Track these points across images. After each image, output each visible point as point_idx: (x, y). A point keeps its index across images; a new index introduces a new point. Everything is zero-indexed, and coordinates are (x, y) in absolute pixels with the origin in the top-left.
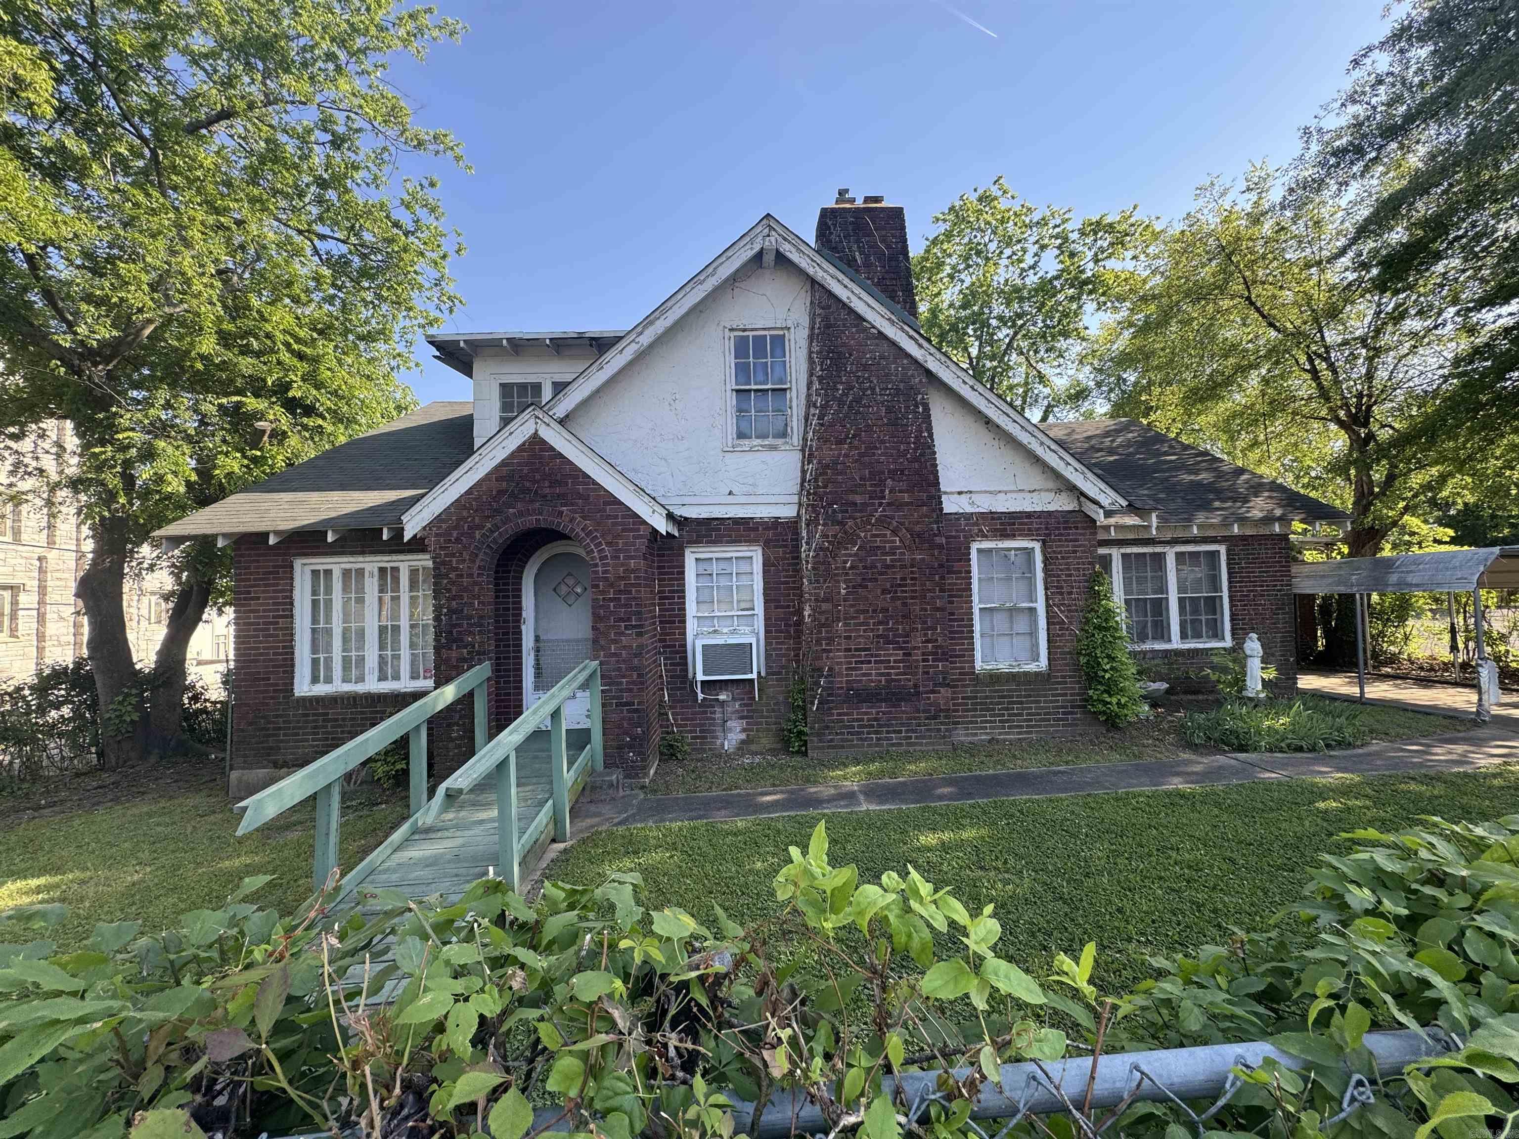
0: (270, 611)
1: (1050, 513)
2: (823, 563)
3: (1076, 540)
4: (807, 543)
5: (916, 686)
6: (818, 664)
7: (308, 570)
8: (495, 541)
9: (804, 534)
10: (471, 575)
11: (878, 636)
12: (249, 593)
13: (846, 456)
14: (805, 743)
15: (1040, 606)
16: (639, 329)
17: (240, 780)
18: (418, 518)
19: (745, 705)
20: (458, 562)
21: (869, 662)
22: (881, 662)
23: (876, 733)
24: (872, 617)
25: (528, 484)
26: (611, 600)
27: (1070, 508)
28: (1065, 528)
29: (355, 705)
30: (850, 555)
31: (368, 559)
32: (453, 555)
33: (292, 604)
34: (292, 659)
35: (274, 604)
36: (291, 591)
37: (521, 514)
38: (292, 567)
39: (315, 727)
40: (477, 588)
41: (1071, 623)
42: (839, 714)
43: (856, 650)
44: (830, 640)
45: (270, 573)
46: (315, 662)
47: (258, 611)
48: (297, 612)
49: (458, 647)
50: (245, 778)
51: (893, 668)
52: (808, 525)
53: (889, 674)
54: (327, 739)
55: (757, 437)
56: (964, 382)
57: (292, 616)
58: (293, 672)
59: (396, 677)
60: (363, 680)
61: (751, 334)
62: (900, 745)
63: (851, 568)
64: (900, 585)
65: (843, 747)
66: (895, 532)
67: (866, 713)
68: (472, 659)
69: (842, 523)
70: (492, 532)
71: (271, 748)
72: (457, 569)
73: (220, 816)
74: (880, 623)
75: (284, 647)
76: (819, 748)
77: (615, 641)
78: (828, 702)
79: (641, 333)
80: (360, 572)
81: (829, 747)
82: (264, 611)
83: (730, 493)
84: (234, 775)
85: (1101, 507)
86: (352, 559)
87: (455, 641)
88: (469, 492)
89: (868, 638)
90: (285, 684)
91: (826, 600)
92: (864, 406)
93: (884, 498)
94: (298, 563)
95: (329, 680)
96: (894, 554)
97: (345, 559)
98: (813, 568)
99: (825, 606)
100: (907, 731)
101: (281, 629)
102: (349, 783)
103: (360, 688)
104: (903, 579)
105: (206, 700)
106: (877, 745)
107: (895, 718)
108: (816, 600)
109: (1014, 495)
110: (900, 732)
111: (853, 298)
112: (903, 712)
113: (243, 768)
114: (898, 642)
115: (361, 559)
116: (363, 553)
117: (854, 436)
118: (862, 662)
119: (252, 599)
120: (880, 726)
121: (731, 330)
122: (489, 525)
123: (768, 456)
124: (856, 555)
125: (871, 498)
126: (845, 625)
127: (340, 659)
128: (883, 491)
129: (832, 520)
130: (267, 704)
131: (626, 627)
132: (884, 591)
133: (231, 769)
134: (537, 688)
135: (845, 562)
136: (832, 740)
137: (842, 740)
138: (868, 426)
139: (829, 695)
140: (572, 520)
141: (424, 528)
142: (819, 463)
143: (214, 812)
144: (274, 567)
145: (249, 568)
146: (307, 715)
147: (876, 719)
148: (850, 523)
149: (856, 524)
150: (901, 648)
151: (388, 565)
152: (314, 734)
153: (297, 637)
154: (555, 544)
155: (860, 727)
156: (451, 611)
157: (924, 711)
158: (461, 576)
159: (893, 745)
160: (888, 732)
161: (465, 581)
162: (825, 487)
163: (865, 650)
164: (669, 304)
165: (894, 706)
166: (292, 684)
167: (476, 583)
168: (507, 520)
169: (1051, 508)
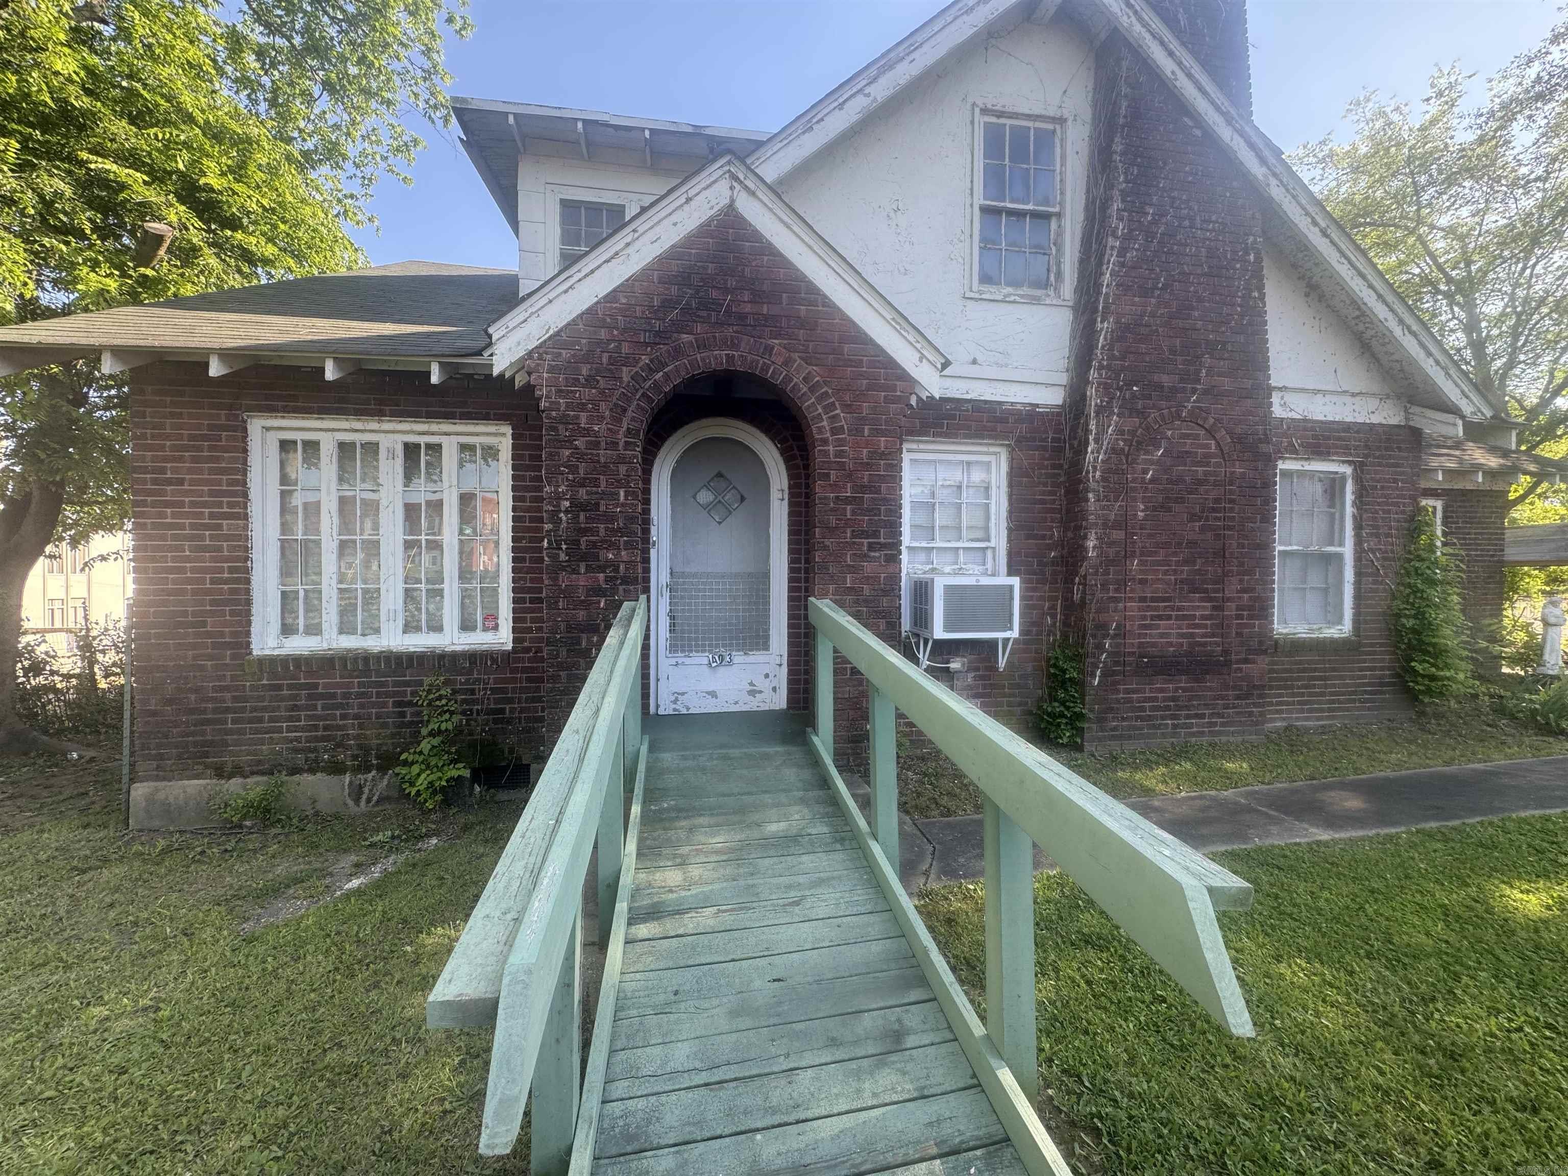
0: (204, 505)
1: (1372, 426)
2: (1116, 472)
3: (1397, 465)
4: (1097, 441)
5: (1226, 652)
6: (1103, 617)
7: (274, 438)
8: (656, 386)
9: (1093, 427)
10: (613, 445)
11: (1182, 582)
12: (163, 471)
13: (1153, 315)
14: (1081, 731)
15: (1348, 550)
16: (873, 71)
17: (150, 799)
18: (519, 335)
19: (982, 678)
20: (590, 420)
21: (1169, 618)
22: (1184, 618)
23: (1174, 717)
24: (1175, 554)
25: (714, 294)
26: (847, 501)
27: (1394, 421)
28: (1387, 449)
29: (366, 672)
30: (1152, 462)
31: (386, 426)
32: (582, 407)
33: (245, 495)
34: (248, 591)
35: (212, 493)
36: (245, 473)
37: (702, 345)
38: (245, 430)
39: (295, 708)
40: (623, 469)
41: (1386, 574)
42: (1127, 691)
43: (1153, 599)
44: (1121, 585)
45: (205, 438)
46: (287, 598)
47: (181, 504)
48: (254, 509)
49: (589, 569)
50: (161, 796)
51: (1197, 626)
52: (1097, 413)
53: (1192, 635)
54: (316, 728)
55: (1008, 284)
56: (1315, 223)
57: (246, 517)
58: (248, 613)
59: (436, 627)
60: (377, 631)
61: (1008, 122)
62: (1202, 733)
63: (1152, 481)
64: (1214, 510)
65: (1130, 737)
66: (1210, 433)
67: (1162, 690)
68: (614, 590)
69: (1142, 414)
70: (651, 371)
71: (212, 743)
72: (587, 432)
73: (120, 870)
74: (1186, 562)
75: (231, 570)
76: (1100, 740)
77: (853, 569)
78: (1114, 673)
79: (874, 80)
80: (371, 449)
81: (1113, 738)
82: (193, 504)
83: (974, 362)
84: (139, 791)
85: (1463, 417)
86: (358, 425)
87: (584, 558)
88: (612, 297)
89: (1168, 583)
90: (235, 634)
91: (1116, 526)
92: (1180, 244)
93: (1198, 381)
94: (256, 425)
95: (314, 630)
96: (1208, 464)
97: (345, 425)
98: (1104, 479)
99: (1118, 535)
100: (1212, 715)
101: (228, 538)
102: (357, 801)
103: (373, 644)
104: (1217, 500)
105: (53, 673)
106: (1174, 735)
107: (1199, 698)
108: (1105, 526)
109: (1334, 398)
110: (1202, 716)
111: (1180, 75)
112: (1210, 689)
113: (157, 778)
114: (1206, 591)
115: (374, 425)
116: (379, 413)
117: (1164, 288)
118: (1160, 618)
119: (169, 482)
120: (1179, 708)
121: (985, 111)
122: (645, 359)
123: (1024, 311)
124: (1158, 462)
125: (1182, 380)
126: (1141, 563)
127: (335, 594)
128: (1198, 372)
129: (1130, 409)
130: (202, 668)
131: (871, 547)
132: (1193, 517)
133: (132, 781)
134: (674, 648)
135: (1145, 472)
136: (1115, 729)
137: (1130, 728)
138: (1183, 273)
139: (1117, 663)
140: (787, 363)
141: (530, 354)
142: (1117, 322)
143: (106, 861)
144: (211, 427)
145: (162, 426)
146: (279, 688)
147: (1173, 699)
148: (1154, 414)
149: (1162, 416)
150: (1210, 600)
151: (423, 440)
152: (290, 719)
153: (255, 555)
154: (705, 422)
155: (1153, 709)
156: (577, 506)
157: (1234, 688)
158: (596, 445)
159: (1193, 734)
160: (1188, 717)
161: (603, 455)
162: (1123, 358)
163: (1164, 600)
164: (919, 38)
165: (1197, 681)
166: (248, 634)
167: (622, 460)
168: (677, 353)
169: (1375, 419)
